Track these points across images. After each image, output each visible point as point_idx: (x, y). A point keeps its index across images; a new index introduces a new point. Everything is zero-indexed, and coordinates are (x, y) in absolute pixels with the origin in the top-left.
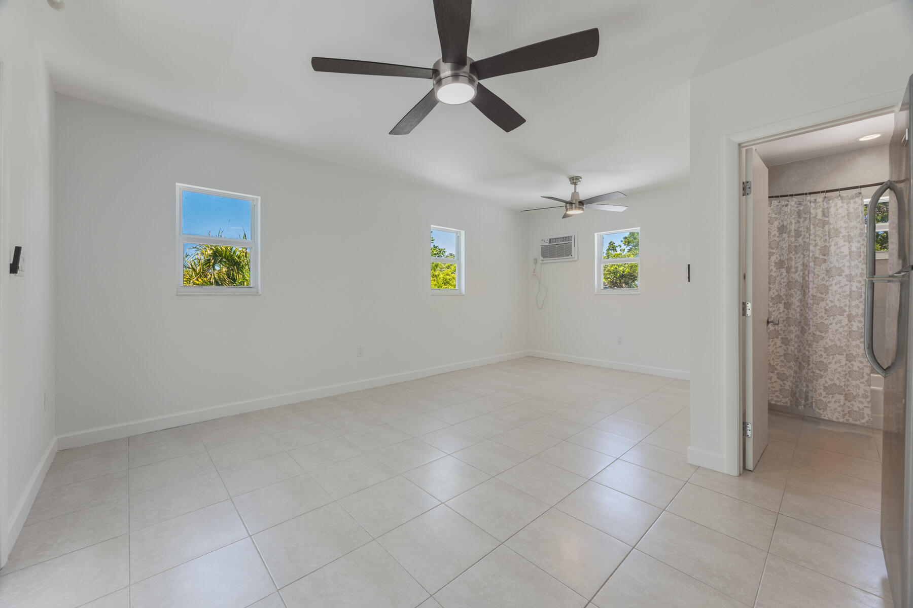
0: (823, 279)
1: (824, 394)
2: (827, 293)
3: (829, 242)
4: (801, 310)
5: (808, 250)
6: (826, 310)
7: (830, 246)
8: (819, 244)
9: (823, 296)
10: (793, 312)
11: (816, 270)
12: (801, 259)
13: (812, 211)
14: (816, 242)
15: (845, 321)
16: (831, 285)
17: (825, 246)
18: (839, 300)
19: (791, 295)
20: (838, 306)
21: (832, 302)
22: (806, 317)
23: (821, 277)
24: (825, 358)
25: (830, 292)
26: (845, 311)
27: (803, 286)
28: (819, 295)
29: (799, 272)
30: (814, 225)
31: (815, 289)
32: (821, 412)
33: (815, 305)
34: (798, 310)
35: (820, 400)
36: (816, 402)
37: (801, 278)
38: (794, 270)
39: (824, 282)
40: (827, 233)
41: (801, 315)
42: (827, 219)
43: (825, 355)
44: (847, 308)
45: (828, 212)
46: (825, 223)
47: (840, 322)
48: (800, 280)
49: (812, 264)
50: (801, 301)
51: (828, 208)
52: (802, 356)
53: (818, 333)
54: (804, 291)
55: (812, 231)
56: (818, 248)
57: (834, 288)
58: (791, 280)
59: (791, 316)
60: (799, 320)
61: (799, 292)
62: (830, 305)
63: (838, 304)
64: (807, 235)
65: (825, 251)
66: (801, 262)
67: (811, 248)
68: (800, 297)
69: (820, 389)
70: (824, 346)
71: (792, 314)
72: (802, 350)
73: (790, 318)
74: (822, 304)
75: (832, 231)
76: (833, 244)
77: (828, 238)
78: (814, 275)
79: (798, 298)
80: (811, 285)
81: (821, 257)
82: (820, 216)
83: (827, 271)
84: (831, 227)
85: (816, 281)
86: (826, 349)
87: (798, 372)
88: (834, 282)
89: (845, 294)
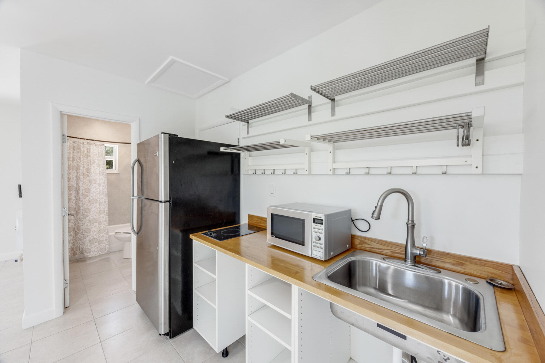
0: (88, 185)
1: (89, 244)
2: (89, 192)
3: (90, 166)
4: (76, 202)
5: (80, 169)
6: (89, 201)
7: (91, 168)
8: (86, 167)
9: (88, 194)
10: (72, 204)
11: (84, 180)
12: (75, 173)
13: (82, 148)
14: (84, 165)
15: (98, 206)
16: (91, 188)
17: (88, 168)
18: (95, 196)
19: (71, 194)
20: (95, 199)
21: (92, 197)
22: (79, 206)
23: (86, 184)
24: (89, 226)
25: (91, 192)
26: (98, 201)
27: (76, 189)
28: (86, 194)
29: (74, 181)
30: (83, 156)
31: (84, 191)
32: (88, 254)
33: (84, 199)
34: (74, 202)
35: (88, 248)
36: (85, 250)
37: (76, 184)
38: (72, 180)
39: (88, 187)
40: (89, 162)
41: (76, 205)
42: (89, 154)
43: (89, 224)
44: (98, 200)
45: (90, 151)
46: (88, 156)
47: (96, 206)
48: (75, 185)
49: (81, 177)
50: (76, 197)
51: (90, 149)
52: (77, 227)
53: (86, 214)
54: (77, 191)
55: (82, 159)
56: (85, 169)
57: (93, 190)
58: (70, 185)
59: (71, 206)
60: (75, 208)
61: (74, 192)
62: (91, 198)
63: (95, 197)
64: (79, 161)
65: (88, 170)
66: (75, 175)
67: (81, 168)
68: (75, 195)
69: (87, 242)
70: (89, 220)
71: (71, 205)
72: (77, 224)
73: (70, 207)
74: (87, 198)
75: (92, 161)
76: (92, 167)
77: (89, 164)
78: (83, 183)
79: (74, 195)
80: (81, 188)
81: (86, 173)
82: (86, 152)
83: (89, 181)
84: (91, 158)
85: (84, 186)
86: (90, 221)
87: (75, 236)
88: (93, 187)
89: (98, 193)
